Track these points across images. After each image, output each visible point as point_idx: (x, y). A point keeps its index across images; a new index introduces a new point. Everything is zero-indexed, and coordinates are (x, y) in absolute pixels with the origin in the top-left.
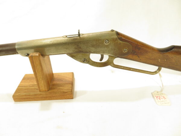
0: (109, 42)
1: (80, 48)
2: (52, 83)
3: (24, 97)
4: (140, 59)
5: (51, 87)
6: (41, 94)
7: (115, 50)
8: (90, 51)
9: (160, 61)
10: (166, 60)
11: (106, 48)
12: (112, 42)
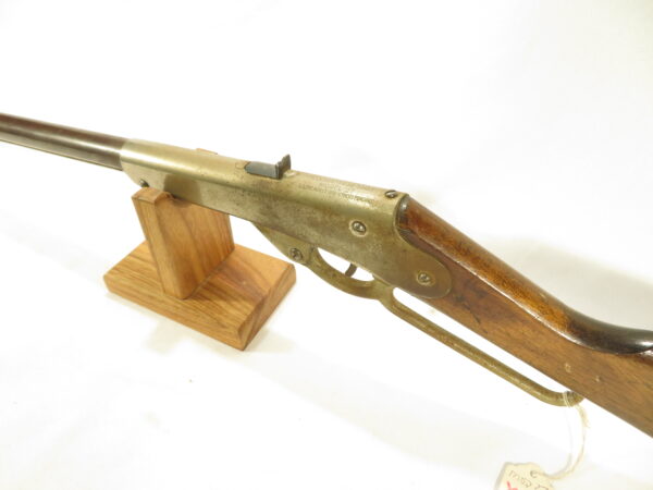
0: (367, 234)
1: (276, 216)
2: (209, 279)
3: (126, 290)
4: (485, 328)
5: (200, 288)
6: (163, 302)
7: (385, 263)
8: (305, 237)
9: (569, 371)
10: (600, 379)
11: (354, 246)
12: (374, 235)
